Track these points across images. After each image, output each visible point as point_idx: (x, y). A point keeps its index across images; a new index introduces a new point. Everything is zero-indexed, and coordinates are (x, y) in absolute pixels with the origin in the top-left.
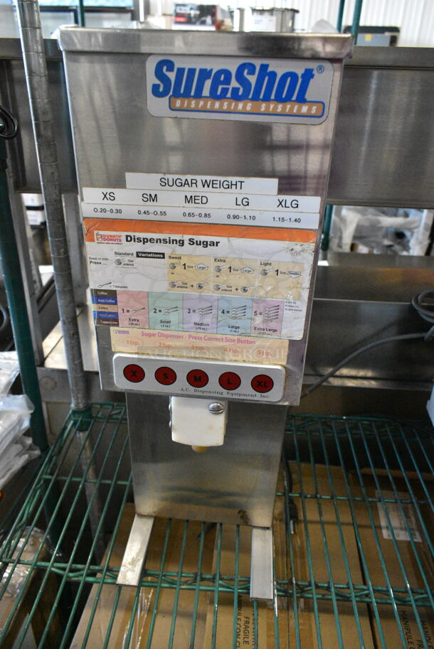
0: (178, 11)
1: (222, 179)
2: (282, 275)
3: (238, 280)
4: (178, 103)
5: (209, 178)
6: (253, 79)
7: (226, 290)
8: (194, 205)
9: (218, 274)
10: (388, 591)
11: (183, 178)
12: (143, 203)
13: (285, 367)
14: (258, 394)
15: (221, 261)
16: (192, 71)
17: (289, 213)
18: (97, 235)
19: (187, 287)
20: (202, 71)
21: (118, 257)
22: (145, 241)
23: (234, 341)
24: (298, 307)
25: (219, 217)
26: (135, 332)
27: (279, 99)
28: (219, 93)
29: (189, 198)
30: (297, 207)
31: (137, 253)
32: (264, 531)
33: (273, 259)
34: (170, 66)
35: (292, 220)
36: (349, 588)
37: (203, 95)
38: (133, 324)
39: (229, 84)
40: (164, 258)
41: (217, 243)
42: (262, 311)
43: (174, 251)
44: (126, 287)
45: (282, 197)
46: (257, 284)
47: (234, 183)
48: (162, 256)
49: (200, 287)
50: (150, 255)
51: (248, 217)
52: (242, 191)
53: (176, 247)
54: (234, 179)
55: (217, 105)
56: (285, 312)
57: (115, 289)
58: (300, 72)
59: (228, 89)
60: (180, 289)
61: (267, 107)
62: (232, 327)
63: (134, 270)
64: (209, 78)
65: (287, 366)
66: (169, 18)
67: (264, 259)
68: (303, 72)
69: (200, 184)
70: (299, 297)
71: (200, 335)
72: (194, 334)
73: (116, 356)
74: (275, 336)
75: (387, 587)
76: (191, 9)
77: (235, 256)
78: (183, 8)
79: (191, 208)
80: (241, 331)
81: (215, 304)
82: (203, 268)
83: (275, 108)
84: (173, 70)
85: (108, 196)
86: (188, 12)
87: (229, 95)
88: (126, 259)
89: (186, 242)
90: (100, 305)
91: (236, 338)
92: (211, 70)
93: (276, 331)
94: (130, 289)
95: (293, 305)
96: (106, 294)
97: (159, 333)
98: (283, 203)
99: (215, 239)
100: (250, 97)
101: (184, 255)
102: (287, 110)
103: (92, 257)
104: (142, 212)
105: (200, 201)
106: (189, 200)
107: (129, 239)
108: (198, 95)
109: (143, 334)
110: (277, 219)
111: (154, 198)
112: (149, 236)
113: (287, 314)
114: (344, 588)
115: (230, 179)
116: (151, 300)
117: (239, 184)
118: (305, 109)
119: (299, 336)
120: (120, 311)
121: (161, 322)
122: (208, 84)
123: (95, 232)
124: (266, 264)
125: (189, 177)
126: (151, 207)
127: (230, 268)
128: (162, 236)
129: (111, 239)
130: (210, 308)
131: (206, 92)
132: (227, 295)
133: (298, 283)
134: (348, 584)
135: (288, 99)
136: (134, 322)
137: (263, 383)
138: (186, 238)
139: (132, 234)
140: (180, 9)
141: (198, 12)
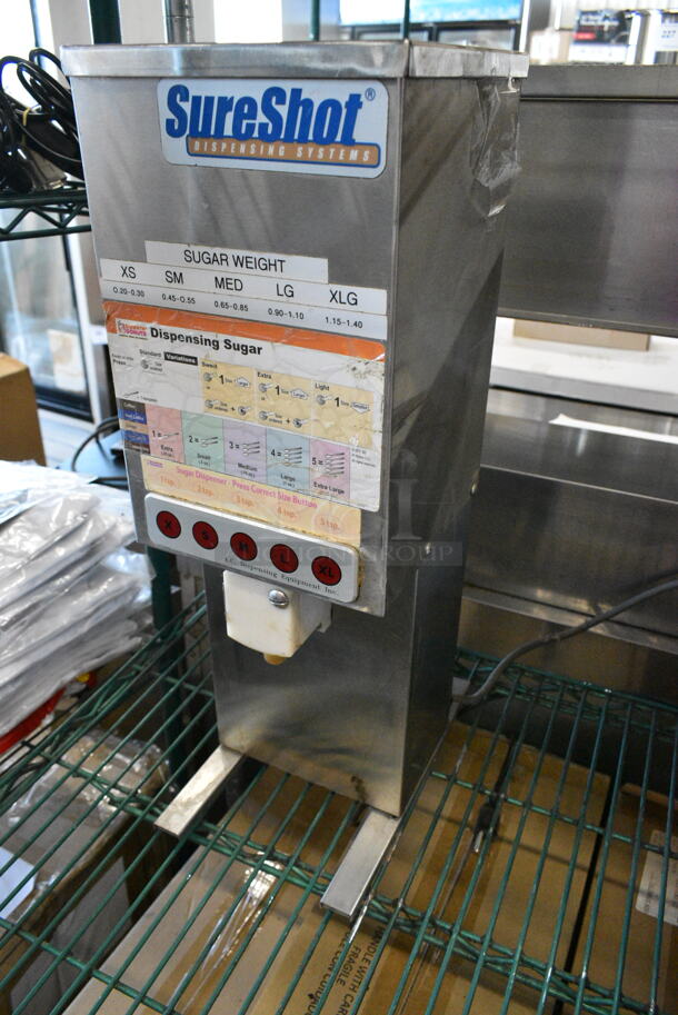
0: (583, 23)
1: (257, 255)
2: (345, 407)
3: (288, 407)
4: (197, 145)
5: (242, 253)
6: (283, 110)
7: (275, 421)
8: (225, 291)
9: (263, 395)
10: (546, 970)
11: (212, 251)
12: (167, 284)
13: (358, 551)
14: (323, 586)
15: (265, 376)
16: (209, 100)
17: (346, 313)
18: (120, 324)
19: (226, 410)
20: (221, 100)
21: (144, 357)
22: (174, 337)
23: (288, 499)
24: (368, 459)
25: (258, 312)
26: (169, 465)
27: (319, 140)
28: (243, 131)
29: (220, 280)
30: (356, 303)
31: (166, 354)
32: (386, 819)
33: (331, 380)
34: (185, 93)
35: (352, 323)
36: (482, 943)
37: (225, 134)
38: (165, 454)
39: (255, 118)
40: (196, 364)
41: (259, 349)
42: (323, 459)
43: (207, 356)
44: (155, 401)
45: (336, 287)
46: (313, 417)
47: (273, 262)
48: (193, 361)
49: (243, 412)
50: (180, 359)
51: (294, 314)
52: (283, 275)
53: (209, 348)
54: (273, 257)
55: (243, 148)
56: (353, 464)
57: (143, 401)
58: (343, 100)
59: (253, 125)
60: (218, 411)
61: (305, 152)
62: (286, 477)
63: (162, 378)
64: (230, 110)
65: (361, 550)
66: (567, 34)
67: (320, 379)
68: (347, 98)
69: (231, 261)
70: (370, 444)
71: (246, 483)
72: (238, 480)
73: (147, 496)
74: (341, 499)
75: (547, 964)
76: (606, 18)
77: (283, 372)
78: (591, 17)
79: (224, 295)
80: (297, 485)
81: (262, 440)
82: (245, 384)
83: (316, 153)
84: (187, 100)
85: (127, 271)
86: (600, 23)
87: (256, 134)
88: (153, 361)
89: (222, 345)
90: (128, 422)
91: (291, 494)
92: (232, 98)
93: (343, 492)
94: (159, 404)
95: (362, 455)
96: (133, 407)
97: (197, 472)
98: (337, 296)
99: (256, 343)
100: (282, 136)
101: (220, 363)
102: (331, 157)
103: (116, 354)
104: (167, 296)
105: (233, 286)
106: (221, 283)
107: (155, 333)
108: (219, 134)
109: (180, 471)
110: (330, 320)
111: (179, 278)
112: (177, 331)
113: (356, 469)
114: (475, 942)
115: (267, 256)
116: (185, 423)
117: (278, 264)
118: (354, 155)
119: (374, 505)
120: (150, 434)
121: (199, 456)
122: (230, 117)
123: (117, 320)
124: (323, 388)
125: (218, 251)
126: (176, 290)
127: (278, 388)
128: (192, 333)
129: (133, 331)
130: (257, 445)
131: (228, 130)
132: (275, 428)
133: (366, 422)
134: (483, 937)
135: (330, 140)
136: (167, 451)
137: (327, 570)
138: (221, 338)
139: (158, 327)
140: (587, 20)
141: (616, 23)
